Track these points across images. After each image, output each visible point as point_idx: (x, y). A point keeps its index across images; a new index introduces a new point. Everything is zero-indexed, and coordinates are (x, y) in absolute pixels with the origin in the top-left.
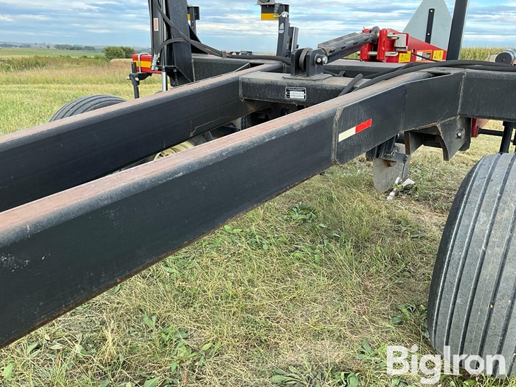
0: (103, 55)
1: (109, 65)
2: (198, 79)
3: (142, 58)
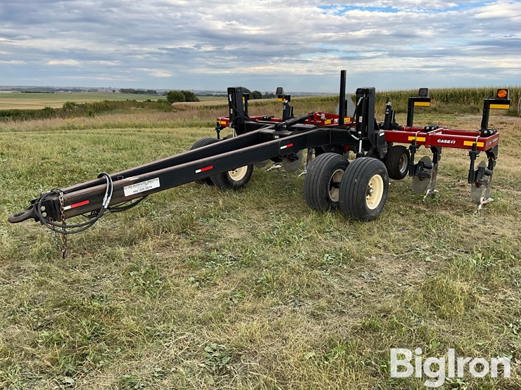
0: (165, 98)
3: (222, 120)
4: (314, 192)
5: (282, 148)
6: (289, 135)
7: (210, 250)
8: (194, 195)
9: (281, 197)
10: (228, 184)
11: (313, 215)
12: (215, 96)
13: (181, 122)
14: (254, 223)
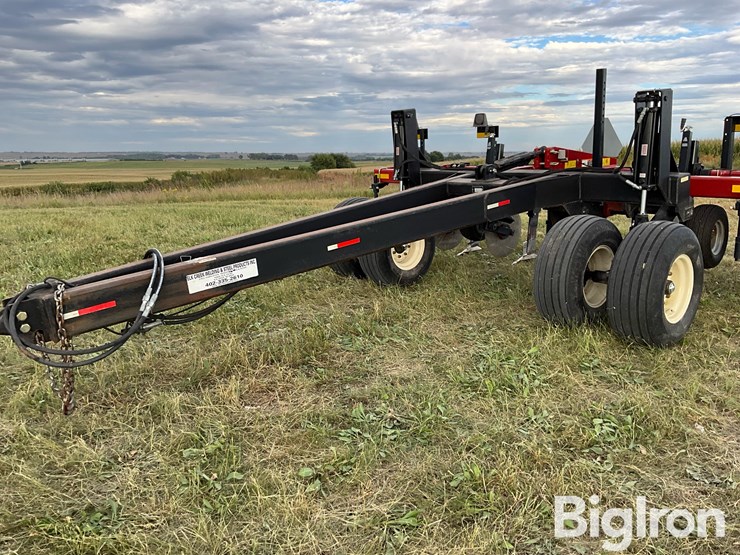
0: (308, 164)
1: (317, 177)
2: (423, 184)
3: (382, 172)
4: (555, 290)
5: (489, 207)
6: (501, 186)
7: (350, 402)
8: (332, 294)
9: (487, 298)
10: (390, 275)
11: (554, 334)
12: (378, 160)
13: (327, 191)
14: (439, 346)
